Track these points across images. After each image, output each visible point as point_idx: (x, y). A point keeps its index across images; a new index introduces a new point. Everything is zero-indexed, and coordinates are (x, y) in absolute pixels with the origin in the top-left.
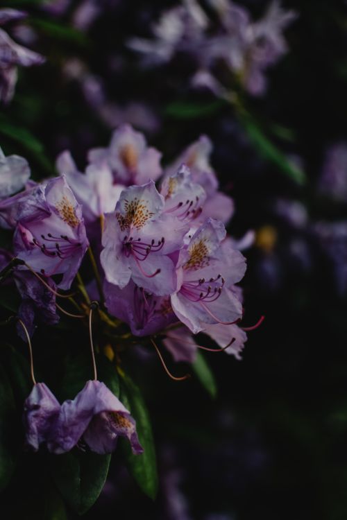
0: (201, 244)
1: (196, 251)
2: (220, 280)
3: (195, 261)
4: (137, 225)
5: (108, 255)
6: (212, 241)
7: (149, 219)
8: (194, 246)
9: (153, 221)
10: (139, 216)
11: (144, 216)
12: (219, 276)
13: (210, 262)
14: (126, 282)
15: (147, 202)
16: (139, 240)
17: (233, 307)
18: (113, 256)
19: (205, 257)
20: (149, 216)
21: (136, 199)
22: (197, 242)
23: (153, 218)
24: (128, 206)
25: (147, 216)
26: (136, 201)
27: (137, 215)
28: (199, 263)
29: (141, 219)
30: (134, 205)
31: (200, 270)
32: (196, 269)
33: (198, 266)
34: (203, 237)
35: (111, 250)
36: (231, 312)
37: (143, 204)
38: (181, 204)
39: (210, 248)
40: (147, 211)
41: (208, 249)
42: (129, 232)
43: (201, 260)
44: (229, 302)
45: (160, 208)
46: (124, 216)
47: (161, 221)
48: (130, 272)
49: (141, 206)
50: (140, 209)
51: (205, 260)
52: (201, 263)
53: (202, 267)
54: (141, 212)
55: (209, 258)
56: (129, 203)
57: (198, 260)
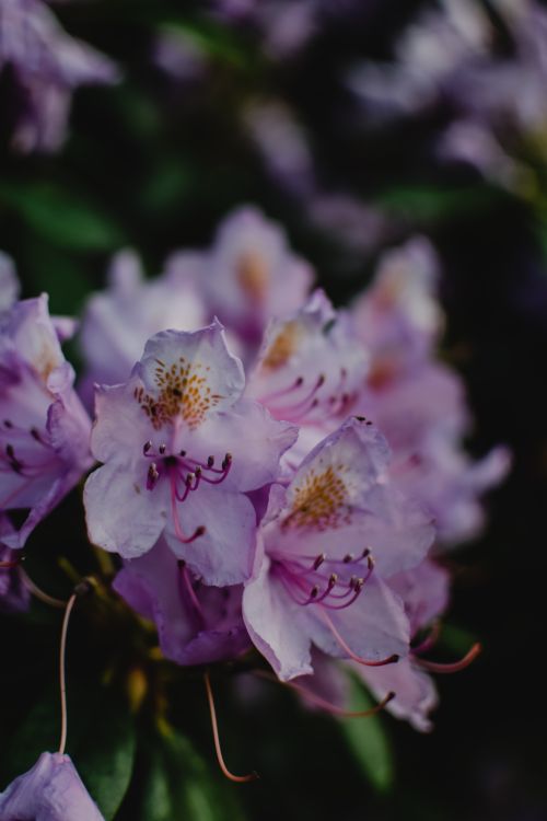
0: (329, 476)
1: (320, 490)
2: (365, 562)
3: (319, 511)
4: (190, 420)
5: (111, 481)
6: (358, 471)
7: (212, 410)
8: (312, 479)
9: (222, 414)
10: (191, 399)
11: (202, 400)
12: (366, 553)
13: (353, 518)
14: (146, 544)
15: (208, 369)
16: (183, 453)
17: (392, 623)
18: (125, 483)
19: (341, 505)
20: (212, 400)
21: (182, 360)
22: (321, 472)
23: (219, 407)
24: (163, 375)
25: (207, 400)
26: (184, 366)
27: (187, 397)
28: (327, 516)
29: (196, 407)
30: (178, 372)
31: (330, 533)
32: (321, 530)
33: (327, 523)
34: (334, 459)
35: (121, 469)
36: (385, 634)
37: (200, 372)
38: (300, 382)
39: (353, 487)
40: (209, 390)
41: (348, 488)
42: (172, 433)
43: (332, 510)
44: (384, 611)
45: (236, 386)
46: (155, 397)
47: (237, 416)
48: (160, 524)
49: (194, 378)
50: (195, 385)
51: (343, 512)
52: (332, 517)
53: (335, 526)
54: (197, 391)
55: (351, 509)
56: (167, 369)
57: (327, 510)
